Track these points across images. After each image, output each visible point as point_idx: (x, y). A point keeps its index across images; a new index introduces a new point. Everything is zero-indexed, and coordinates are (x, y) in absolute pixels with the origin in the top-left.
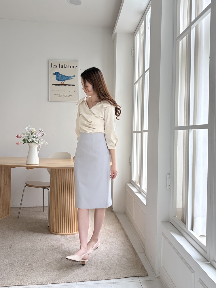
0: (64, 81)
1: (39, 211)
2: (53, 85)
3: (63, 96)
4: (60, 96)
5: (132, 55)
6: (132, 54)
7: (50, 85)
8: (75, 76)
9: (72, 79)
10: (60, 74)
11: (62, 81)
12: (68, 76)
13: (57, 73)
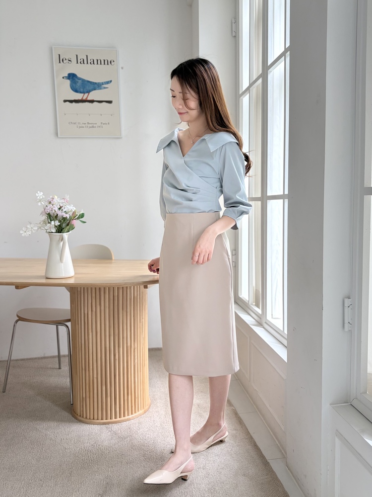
0: (89, 92)
1: (49, 366)
2: (65, 101)
3: (87, 125)
4: (81, 126)
5: (234, 34)
6: (233, 32)
7: (59, 102)
8: (111, 81)
9: (105, 88)
10: (80, 79)
11: (84, 93)
12: (96, 83)
13: (72, 77)
